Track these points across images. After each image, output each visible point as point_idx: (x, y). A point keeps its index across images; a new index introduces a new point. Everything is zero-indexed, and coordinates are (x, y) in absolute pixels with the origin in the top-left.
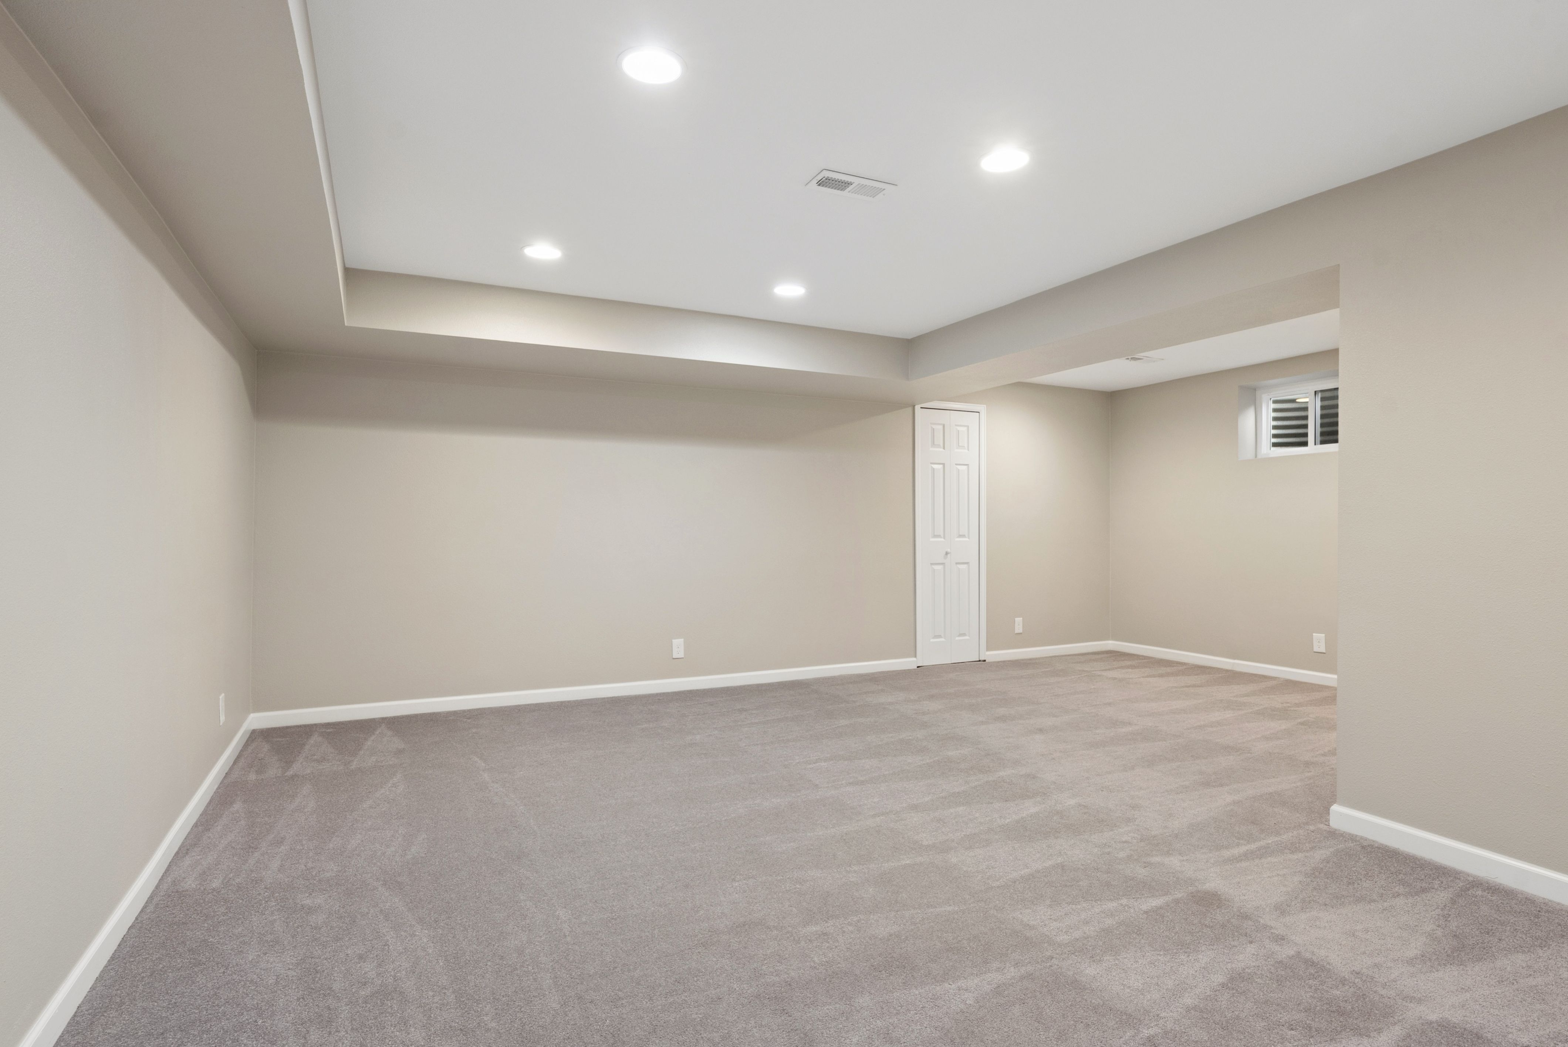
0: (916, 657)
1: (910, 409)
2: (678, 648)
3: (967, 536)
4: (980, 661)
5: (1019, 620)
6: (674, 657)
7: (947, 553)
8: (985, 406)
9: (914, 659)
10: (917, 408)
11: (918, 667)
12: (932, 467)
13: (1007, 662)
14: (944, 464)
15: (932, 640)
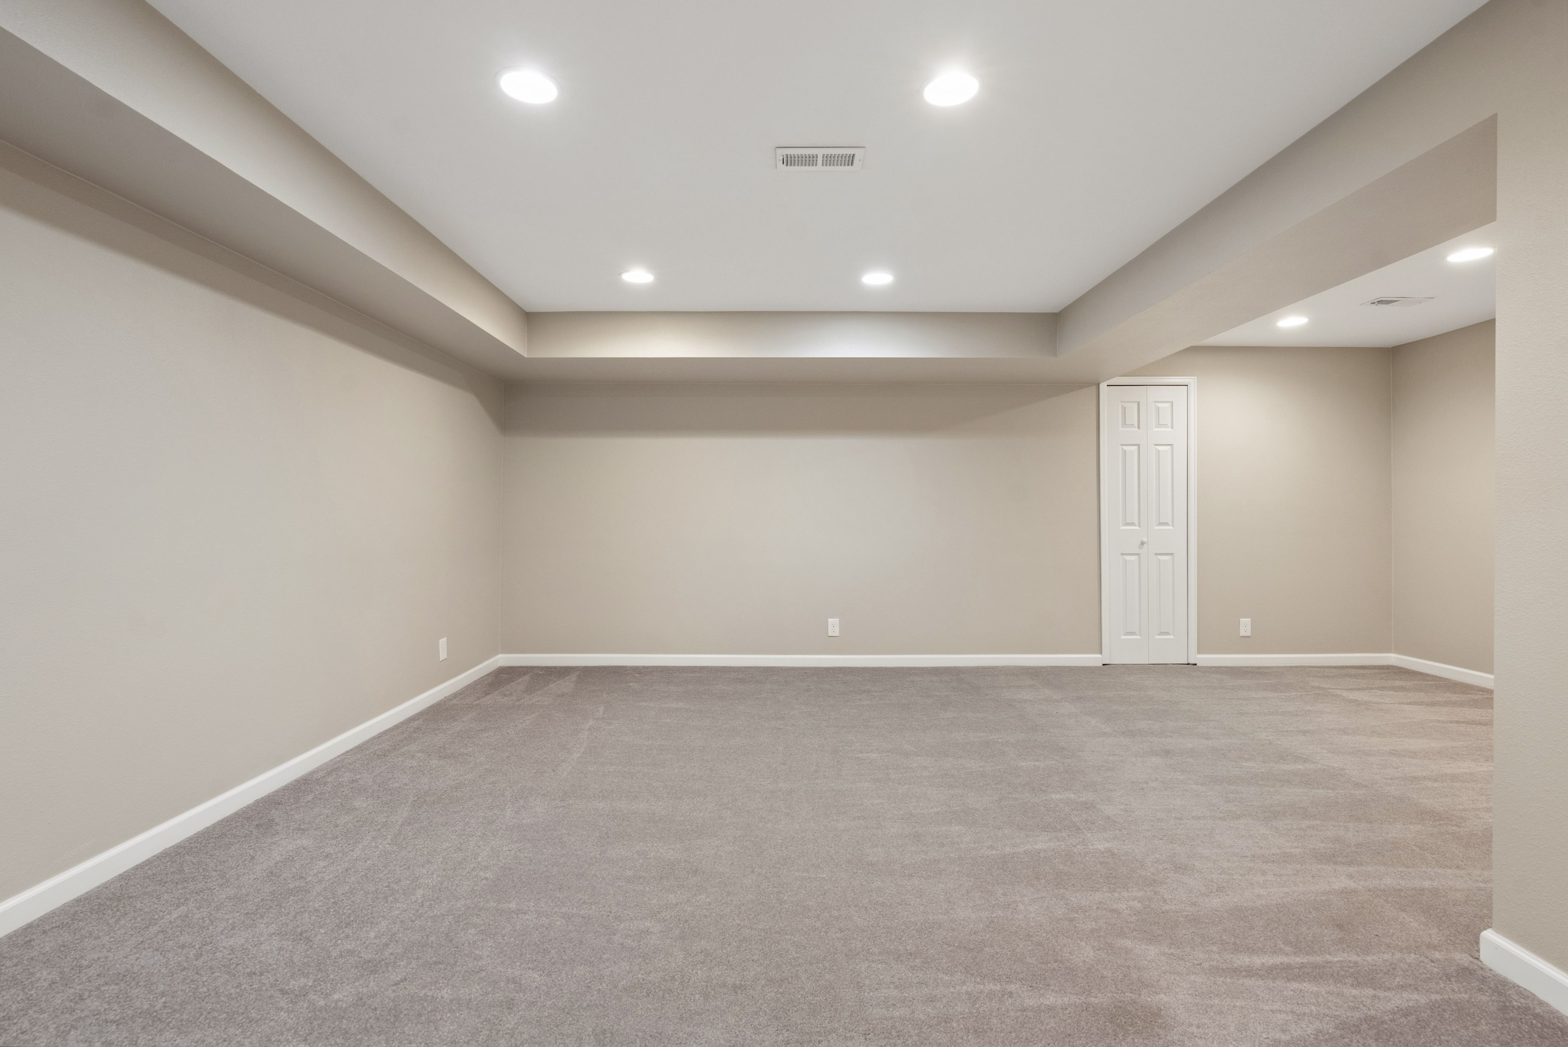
0: (1101, 653)
1: (1094, 388)
2: (834, 626)
3: (1170, 523)
4: (1189, 664)
5: (1243, 621)
6: (830, 635)
7: (1142, 543)
8: (1196, 378)
9: (1100, 656)
10: (1103, 386)
11: (1103, 665)
12: (1123, 449)
13: (1223, 669)
14: (1138, 445)
15: (1123, 637)
